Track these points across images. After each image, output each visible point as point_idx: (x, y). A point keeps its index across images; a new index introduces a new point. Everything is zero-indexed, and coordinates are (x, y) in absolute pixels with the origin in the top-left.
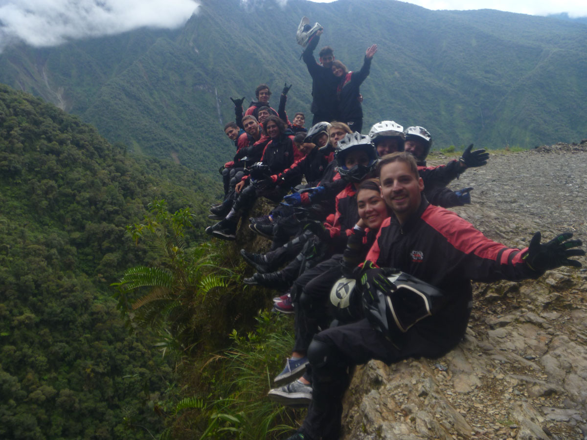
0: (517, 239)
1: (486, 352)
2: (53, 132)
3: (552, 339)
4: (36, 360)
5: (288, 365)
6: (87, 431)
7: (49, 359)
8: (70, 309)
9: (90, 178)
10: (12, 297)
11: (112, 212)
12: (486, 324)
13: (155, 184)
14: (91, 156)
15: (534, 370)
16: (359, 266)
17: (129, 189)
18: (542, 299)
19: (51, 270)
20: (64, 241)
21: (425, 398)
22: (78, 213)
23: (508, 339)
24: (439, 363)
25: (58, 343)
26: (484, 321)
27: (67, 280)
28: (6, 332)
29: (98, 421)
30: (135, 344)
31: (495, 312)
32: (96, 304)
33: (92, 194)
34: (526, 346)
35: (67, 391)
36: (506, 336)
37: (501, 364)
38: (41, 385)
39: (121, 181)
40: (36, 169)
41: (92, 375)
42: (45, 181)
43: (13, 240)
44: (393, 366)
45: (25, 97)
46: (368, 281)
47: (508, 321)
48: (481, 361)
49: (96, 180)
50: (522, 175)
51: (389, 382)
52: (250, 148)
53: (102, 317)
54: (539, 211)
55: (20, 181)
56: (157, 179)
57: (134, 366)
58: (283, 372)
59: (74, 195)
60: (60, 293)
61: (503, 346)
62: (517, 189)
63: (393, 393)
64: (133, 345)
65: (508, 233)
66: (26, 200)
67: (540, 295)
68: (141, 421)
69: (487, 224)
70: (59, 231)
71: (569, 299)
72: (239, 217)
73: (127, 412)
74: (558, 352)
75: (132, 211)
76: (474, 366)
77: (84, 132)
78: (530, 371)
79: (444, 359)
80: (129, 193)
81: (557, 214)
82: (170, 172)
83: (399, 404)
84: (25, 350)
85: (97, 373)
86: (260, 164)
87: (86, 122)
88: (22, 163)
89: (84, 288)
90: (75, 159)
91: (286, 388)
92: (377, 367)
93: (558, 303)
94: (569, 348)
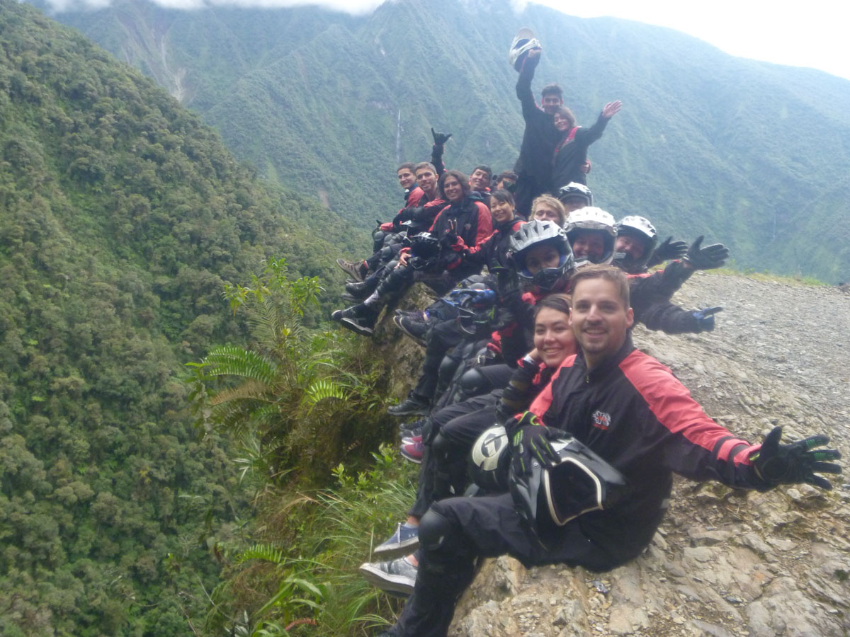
0: (765, 420)
1: (672, 578)
2: (159, 130)
3: (772, 579)
4: (74, 444)
5: (398, 533)
6: (124, 557)
7: (92, 447)
8: (135, 383)
9: (199, 205)
10: (58, 350)
11: (219, 258)
12: (688, 535)
13: (288, 229)
14: (207, 173)
15: (732, 621)
16: (516, 417)
17: (249, 229)
18: (776, 517)
19: (119, 322)
20: (145, 285)
21: (561, 629)
22: (172, 250)
23: (710, 564)
24: (601, 579)
25: (109, 427)
26: (685, 530)
27: (139, 340)
28: (41, 396)
29: (142, 547)
30: (216, 449)
31: (705, 520)
32: (173, 383)
33: (197, 227)
34: (733, 581)
35: (107, 495)
36: (708, 561)
37: (687, 601)
38: (75, 481)
39: (240, 216)
40: (126, 177)
41: (148, 480)
42: (135, 196)
43: (76, 270)
44: (534, 570)
45: (130, 73)
46: (522, 442)
47: (718, 538)
48: (661, 590)
49: (206, 209)
50: (807, 322)
51: (518, 593)
52: (418, 210)
53: (178, 401)
54: (814, 382)
55: (100, 190)
56: (292, 224)
57: (209, 480)
58: (390, 540)
59: (172, 224)
60: (125, 356)
61: (699, 575)
62: (792, 342)
63: (519, 611)
64: (213, 451)
65: (756, 407)
66: (104, 217)
67: (774, 509)
68: (202, 559)
69: (730, 387)
70: (141, 271)
71: (815, 525)
72: (384, 306)
73: (186, 542)
74: (774, 601)
75: (247, 262)
76: (647, 595)
77: (203, 138)
78: (726, 620)
79: (608, 575)
80: (248, 235)
81: (838, 392)
82: (312, 217)
83: (523, 629)
84: (62, 427)
85: (154, 479)
86: (426, 235)
87: (208, 123)
88: (108, 164)
89: (160, 356)
90: (182, 173)
91: (386, 565)
92: (508, 567)
93: (797, 527)
94: (791, 599)
